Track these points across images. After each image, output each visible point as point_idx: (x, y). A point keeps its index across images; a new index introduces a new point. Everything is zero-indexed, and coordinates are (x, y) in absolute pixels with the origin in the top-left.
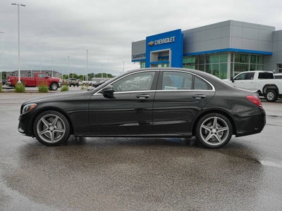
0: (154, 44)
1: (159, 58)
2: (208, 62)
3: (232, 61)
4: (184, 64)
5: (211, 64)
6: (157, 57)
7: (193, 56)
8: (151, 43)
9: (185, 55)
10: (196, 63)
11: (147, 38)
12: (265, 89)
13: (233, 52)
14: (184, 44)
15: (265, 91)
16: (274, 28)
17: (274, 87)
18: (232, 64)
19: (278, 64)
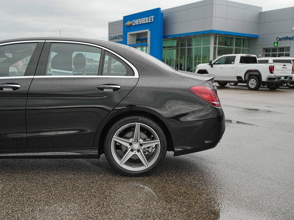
0: (131, 25)
1: (137, 40)
2: (190, 45)
3: (215, 44)
4: (165, 47)
5: (193, 47)
6: (135, 39)
7: (174, 38)
8: (129, 23)
9: (165, 37)
10: (177, 46)
11: (124, 17)
12: (247, 75)
13: (217, 35)
14: (164, 25)
15: (247, 78)
16: (261, 8)
17: (257, 73)
18: (215, 48)
19: (264, 48)
